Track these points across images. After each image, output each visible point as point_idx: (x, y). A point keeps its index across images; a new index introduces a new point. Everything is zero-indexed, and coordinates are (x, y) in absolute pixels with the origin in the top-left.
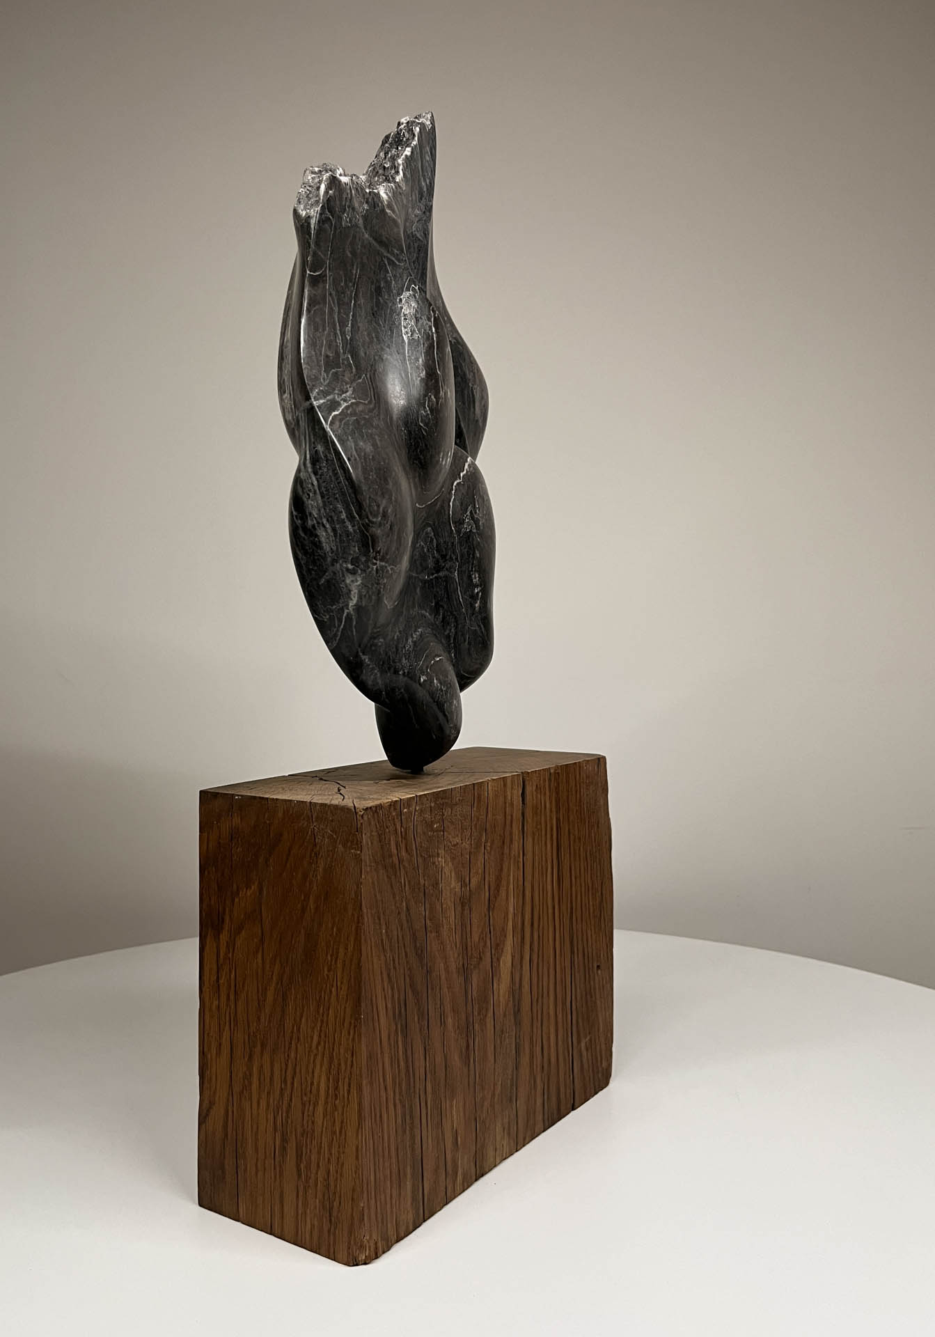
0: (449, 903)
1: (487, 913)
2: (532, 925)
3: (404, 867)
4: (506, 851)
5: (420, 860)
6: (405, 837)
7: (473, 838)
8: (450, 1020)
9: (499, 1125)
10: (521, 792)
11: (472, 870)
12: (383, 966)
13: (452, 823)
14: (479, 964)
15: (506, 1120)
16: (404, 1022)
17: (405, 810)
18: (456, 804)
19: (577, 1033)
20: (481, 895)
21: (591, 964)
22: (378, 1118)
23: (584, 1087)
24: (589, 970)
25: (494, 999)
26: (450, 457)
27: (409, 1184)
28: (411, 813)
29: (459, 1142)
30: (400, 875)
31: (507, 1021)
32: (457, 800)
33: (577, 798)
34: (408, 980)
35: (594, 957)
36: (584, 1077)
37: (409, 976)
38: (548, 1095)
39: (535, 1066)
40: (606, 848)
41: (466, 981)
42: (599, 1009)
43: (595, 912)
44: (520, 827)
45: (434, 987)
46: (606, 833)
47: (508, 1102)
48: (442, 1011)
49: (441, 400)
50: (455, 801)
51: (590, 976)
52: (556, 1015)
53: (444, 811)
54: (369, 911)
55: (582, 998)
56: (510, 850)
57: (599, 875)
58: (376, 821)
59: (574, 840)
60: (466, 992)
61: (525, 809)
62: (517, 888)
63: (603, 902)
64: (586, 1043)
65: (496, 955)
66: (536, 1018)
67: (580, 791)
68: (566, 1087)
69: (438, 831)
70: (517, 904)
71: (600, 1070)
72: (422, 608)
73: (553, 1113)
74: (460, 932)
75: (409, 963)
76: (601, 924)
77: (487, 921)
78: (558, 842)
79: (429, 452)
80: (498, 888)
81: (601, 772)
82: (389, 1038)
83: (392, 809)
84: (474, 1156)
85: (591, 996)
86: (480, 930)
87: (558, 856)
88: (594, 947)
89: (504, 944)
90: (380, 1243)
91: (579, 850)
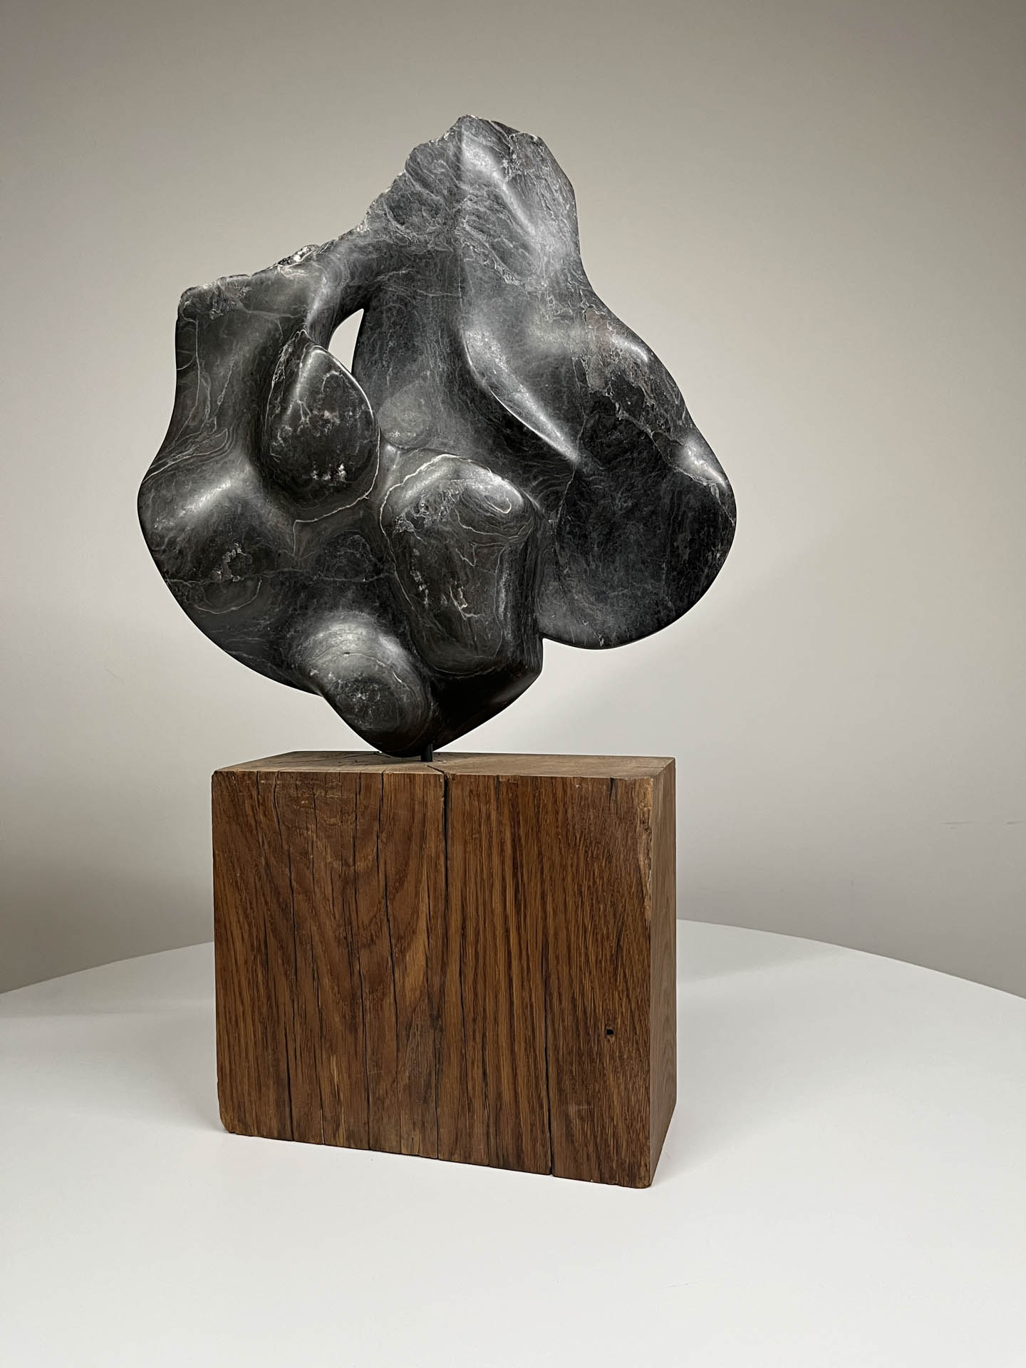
0: (323, 873)
1: (384, 901)
3: (262, 829)
4: (414, 847)
5: (283, 828)
6: (263, 803)
7: (358, 823)
8: (326, 981)
9: (404, 1117)
10: (442, 793)
11: (357, 854)
12: (238, 902)
13: (326, 804)
14: (369, 946)
15: (418, 1117)
16: (264, 957)
17: (262, 782)
18: (332, 788)
19: (560, 1091)
20: (372, 881)
21: (591, 1023)
22: (233, 1023)
23: (576, 1161)
24: (586, 1027)
25: (397, 990)
26: (344, 470)
27: (272, 1096)
28: (271, 785)
29: (342, 1099)
30: (257, 833)
31: (419, 1019)
32: (334, 784)
33: (560, 820)
34: (268, 925)
35: (597, 1014)
36: (575, 1148)
37: (270, 921)
38: (496, 1131)
39: (470, 1088)
40: (630, 892)
41: (350, 954)
42: (612, 1083)
43: (601, 962)
44: (440, 830)
45: (304, 943)
46: (630, 874)
47: (422, 1101)
48: (315, 968)
49: (302, 426)
50: (330, 784)
51: (589, 1034)
52: (512, 1051)
53: (315, 790)
54: (221, 853)
55: (570, 1053)
56: (421, 847)
57: (612, 921)
58: (227, 783)
59: (553, 865)
60: (351, 964)
61: (449, 813)
62: (435, 889)
63: (622, 957)
64: (579, 1111)
65: (399, 946)
66: (472, 1037)
67: (566, 812)
68: (534, 1141)
69: (306, 807)
70: (435, 906)
71: (615, 1158)
72: (355, 609)
73: (508, 1155)
74: (340, 906)
75: (270, 910)
76: (616, 982)
77: (383, 910)
78: (514, 859)
79: (288, 476)
80: (401, 881)
81: (616, 797)
82: (246, 962)
83: (246, 778)
84: (365, 1124)
85: (592, 1061)
86: (372, 914)
87: (515, 875)
88: (599, 1003)
89: (412, 938)
90: (236, 1122)
91: (564, 879)
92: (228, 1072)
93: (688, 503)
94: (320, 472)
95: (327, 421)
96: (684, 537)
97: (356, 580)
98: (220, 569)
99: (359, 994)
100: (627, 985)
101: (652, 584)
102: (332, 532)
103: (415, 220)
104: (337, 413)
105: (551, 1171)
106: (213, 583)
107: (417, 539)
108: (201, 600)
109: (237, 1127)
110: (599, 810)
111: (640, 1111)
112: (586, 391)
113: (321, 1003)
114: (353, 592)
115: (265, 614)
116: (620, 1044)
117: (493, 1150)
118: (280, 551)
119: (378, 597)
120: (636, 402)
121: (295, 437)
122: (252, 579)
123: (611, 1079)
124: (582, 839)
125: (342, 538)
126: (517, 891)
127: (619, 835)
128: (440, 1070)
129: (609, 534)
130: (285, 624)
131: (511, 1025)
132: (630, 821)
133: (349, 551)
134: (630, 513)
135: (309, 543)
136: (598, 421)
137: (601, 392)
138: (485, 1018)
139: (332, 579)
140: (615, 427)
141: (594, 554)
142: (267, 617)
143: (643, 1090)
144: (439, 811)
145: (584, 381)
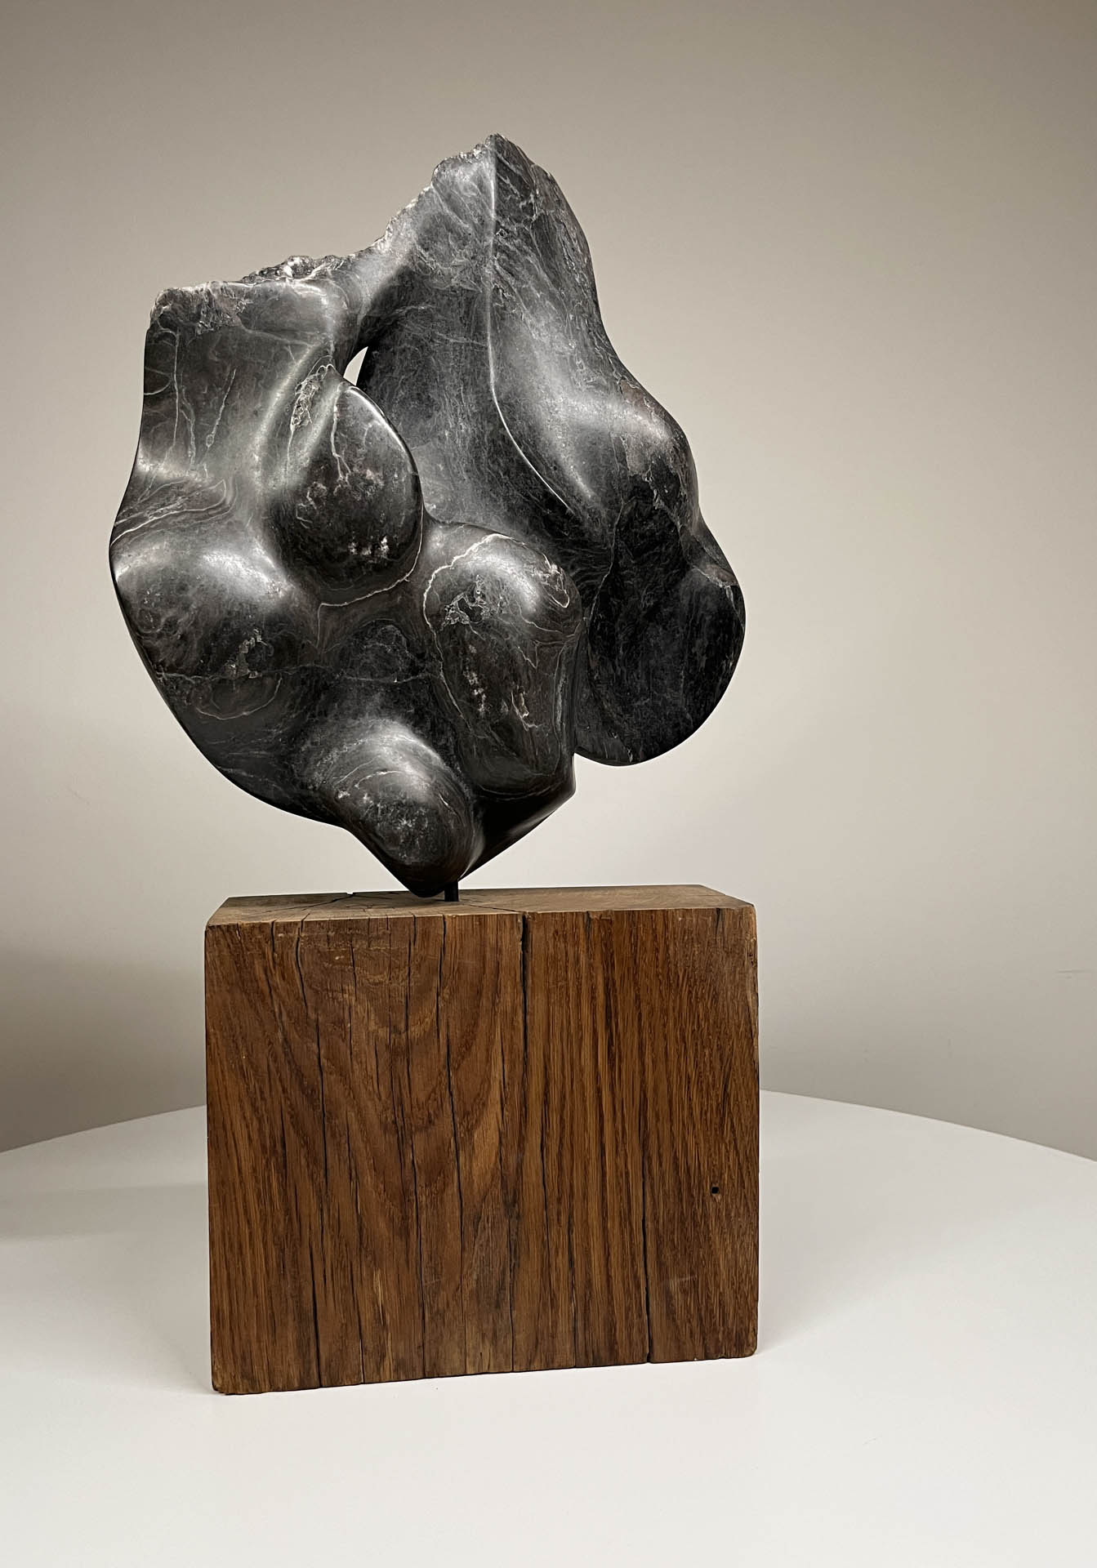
0: (364, 1045)
1: (445, 1072)
2: (546, 1102)
3: (279, 996)
4: (485, 1003)
5: (308, 992)
6: (281, 963)
7: (412, 978)
8: (368, 1179)
9: (471, 1330)
10: (520, 936)
11: (410, 1017)
12: (244, 1092)
13: (371, 958)
14: (426, 1128)
15: (488, 1327)
16: (281, 1160)
17: (280, 935)
18: (378, 938)
19: (660, 1264)
20: (430, 1048)
21: (694, 1182)
22: (236, 1250)
23: (678, 1340)
24: (689, 1189)
25: (461, 1175)
26: (387, 544)
27: (291, 1336)
28: (292, 939)
29: (388, 1322)
30: (272, 1003)
31: (490, 1208)
32: (380, 933)
33: (659, 957)
34: (287, 1117)
35: (702, 1173)
36: (677, 1327)
37: (289, 1113)
38: (585, 1325)
39: (553, 1279)
40: (737, 1033)
41: (401, 1142)
42: (718, 1246)
43: (706, 1114)
44: (518, 979)
45: (337, 1135)
46: (738, 1013)
47: (493, 1306)
48: (353, 1165)
49: (340, 486)
50: (375, 934)
51: (692, 1196)
52: (605, 1229)
53: (354, 942)
54: (218, 1032)
55: (671, 1221)
56: (494, 1003)
57: (718, 1067)
58: (229, 941)
59: (652, 1011)
60: (401, 1154)
61: (529, 958)
62: (511, 1052)
63: (729, 1104)
64: (682, 1284)
65: (465, 1124)
66: (556, 1221)
67: (668, 949)
68: (630, 1327)
69: (341, 964)
70: (510, 1072)
71: (722, 1329)
72: (385, 717)
73: (598, 1351)
74: (388, 1084)
75: (289, 1099)
76: (723, 1133)
77: (445, 1080)
78: (607, 1007)
79: (319, 546)
80: (468, 1046)
81: (723, 928)
82: (254, 1170)
83: (256, 932)
84: (419, 1347)
85: (696, 1225)
86: (430, 1089)
87: (608, 1025)
88: (704, 1159)
89: (481, 1113)
90: (239, 1380)
91: (664, 1025)
92: (227, 1313)
93: (706, 605)
94: (360, 544)
95: (369, 483)
96: (701, 643)
97: (386, 680)
98: (234, 661)
99: (412, 1189)
100: (734, 1135)
101: (670, 693)
102: (362, 620)
103: (441, 248)
104: (381, 474)
105: (650, 1359)
106: (225, 680)
107: (472, 633)
108: (207, 702)
109: (241, 1386)
110: (704, 945)
111: (748, 1272)
112: (625, 473)
113: (361, 1205)
114: (382, 695)
115: (280, 721)
116: (727, 1201)
117: (581, 1347)
118: (304, 642)
119: (414, 702)
120: (673, 491)
121: (331, 498)
122: (272, 676)
123: (717, 1242)
124: (686, 979)
125: (372, 627)
126: (610, 1044)
127: (726, 969)
128: (516, 1267)
129: (634, 635)
130: (300, 734)
131: (603, 1199)
132: (738, 954)
133: (377, 644)
134: (652, 614)
135: (334, 633)
136: (636, 509)
137: (641, 476)
138: (571, 1195)
139: (355, 678)
140: (650, 516)
141: (620, 658)
142: (280, 725)
143: (751, 1248)
144: (516, 956)
145: (624, 462)
